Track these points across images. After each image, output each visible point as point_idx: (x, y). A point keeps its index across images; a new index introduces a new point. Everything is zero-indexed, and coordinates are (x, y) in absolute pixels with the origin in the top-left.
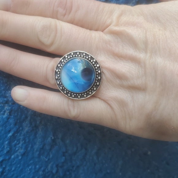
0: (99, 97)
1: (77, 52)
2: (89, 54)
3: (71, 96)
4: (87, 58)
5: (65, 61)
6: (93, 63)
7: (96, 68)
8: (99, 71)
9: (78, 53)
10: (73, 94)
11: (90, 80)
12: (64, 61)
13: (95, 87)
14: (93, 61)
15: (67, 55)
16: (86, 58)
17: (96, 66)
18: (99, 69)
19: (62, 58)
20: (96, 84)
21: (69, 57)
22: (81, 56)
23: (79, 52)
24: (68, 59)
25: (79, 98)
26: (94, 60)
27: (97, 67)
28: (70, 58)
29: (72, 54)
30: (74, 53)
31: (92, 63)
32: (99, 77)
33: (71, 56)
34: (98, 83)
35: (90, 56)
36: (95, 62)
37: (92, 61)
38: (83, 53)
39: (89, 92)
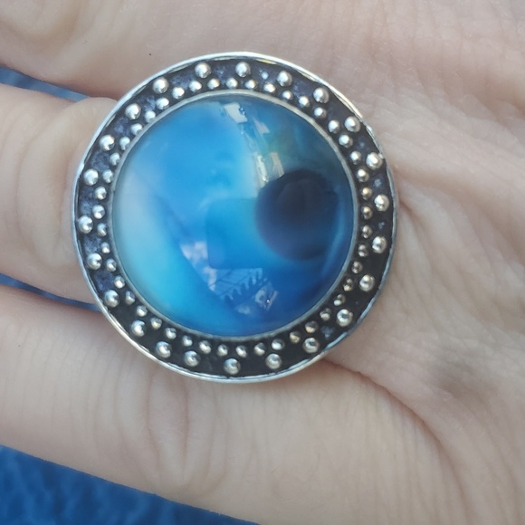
0: (368, 369)
1: (237, 61)
2: (313, 77)
3: (177, 355)
4: (304, 101)
5: (150, 115)
6: (345, 139)
7: (361, 173)
8: (380, 201)
9: (242, 69)
10: (195, 347)
11: (315, 252)
12: (143, 112)
13: (342, 307)
14: (342, 130)
15: (168, 77)
16: (294, 102)
17: (362, 163)
18: (378, 183)
19: (128, 96)
20: (356, 287)
21: (178, 92)
22: (259, 89)
23: (250, 61)
24: (173, 102)
25: (228, 376)
26: (350, 122)
27: (368, 170)
28: (189, 93)
29: (203, 70)
30: (211, 63)
31: (335, 136)
32: (378, 240)
33: (196, 86)
34: (366, 278)
35: (319, 94)
36: (351, 135)
37: (333, 125)
38: (279, 68)
39: (304, 335)
